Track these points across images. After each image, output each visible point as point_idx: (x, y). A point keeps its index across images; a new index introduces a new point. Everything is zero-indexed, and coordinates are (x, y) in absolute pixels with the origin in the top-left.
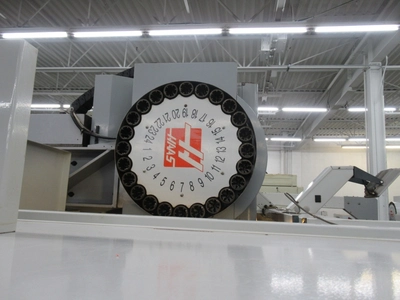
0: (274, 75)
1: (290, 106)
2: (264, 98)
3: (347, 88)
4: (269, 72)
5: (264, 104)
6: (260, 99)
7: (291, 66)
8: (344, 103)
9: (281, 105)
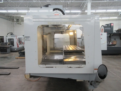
0: (69, 3)
1: (73, 10)
2: (67, 9)
3: (85, 6)
4: (68, 3)
5: (67, 10)
6: (66, 9)
7: (72, 2)
8: (84, 10)
9: (70, 10)
